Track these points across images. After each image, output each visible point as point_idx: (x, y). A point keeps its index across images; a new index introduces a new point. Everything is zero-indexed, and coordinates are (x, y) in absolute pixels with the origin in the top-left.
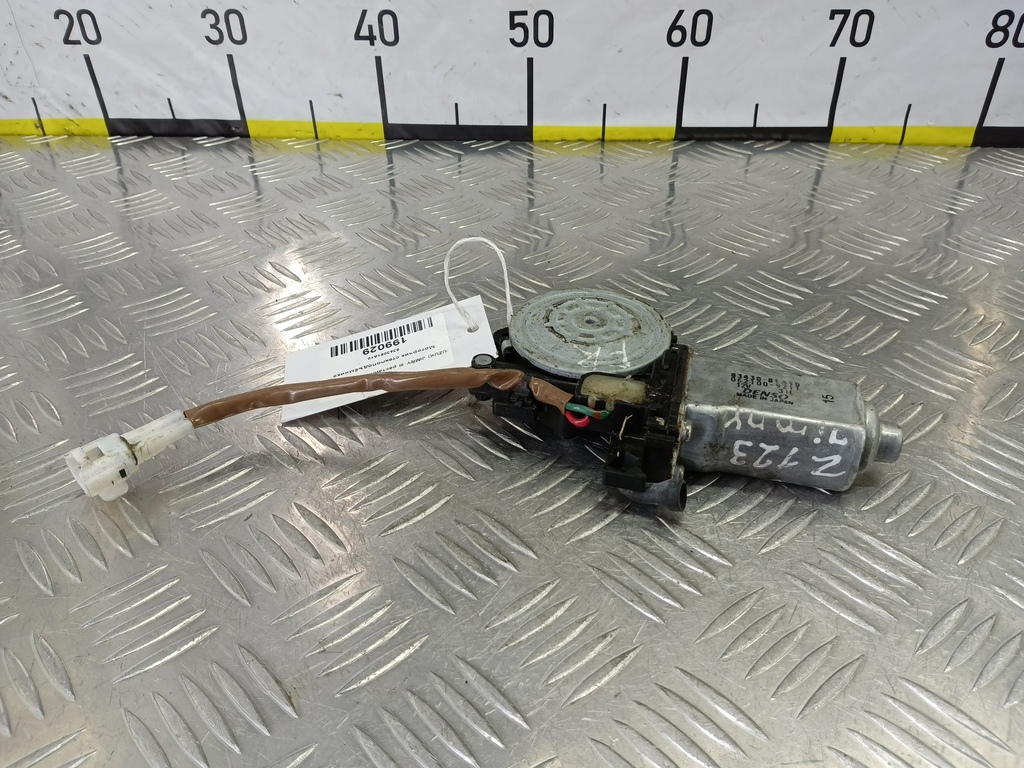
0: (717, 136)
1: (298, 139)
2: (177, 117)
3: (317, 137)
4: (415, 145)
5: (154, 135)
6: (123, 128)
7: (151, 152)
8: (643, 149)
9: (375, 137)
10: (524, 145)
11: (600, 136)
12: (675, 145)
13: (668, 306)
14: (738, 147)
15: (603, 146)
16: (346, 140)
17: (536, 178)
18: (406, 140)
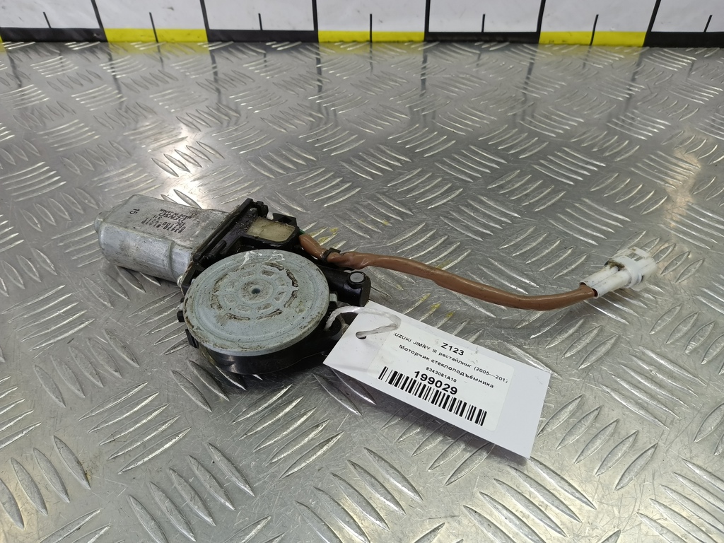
0: (456, 38)
1: (144, 42)
2: (52, 27)
3: (157, 41)
4: (230, 46)
5: (37, 41)
6: (12, 35)
7: (33, 55)
8: (401, 48)
9: (201, 39)
10: (312, 46)
11: (369, 38)
12: (425, 45)
13: (400, 174)
14: (470, 47)
15: (371, 46)
16: (179, 43)
18: (224, 41)
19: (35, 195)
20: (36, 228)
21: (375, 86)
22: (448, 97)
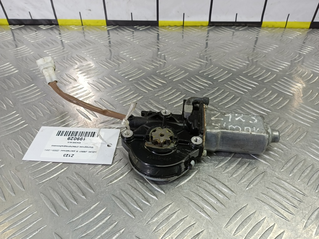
0: (223, 24)
1: (76, 25)
2: (33, 18)
3: (82, 25)
4: (117, 28)
5: (25, 25)
6: (14, 22)
7: (23, 31)
8: (197, 29)
9: (103, 24)
10: (156, 28)
11: (182, 24)
12: (208, 28)
13: (208, 90)
14: (230, 29)
15: (183, 28)
16: (93, 26)
17: (160, 40)
18: (114, 25)
19: (31, 101)
20: (34, 118)
21: (189, 47)
22: (224, 52)
